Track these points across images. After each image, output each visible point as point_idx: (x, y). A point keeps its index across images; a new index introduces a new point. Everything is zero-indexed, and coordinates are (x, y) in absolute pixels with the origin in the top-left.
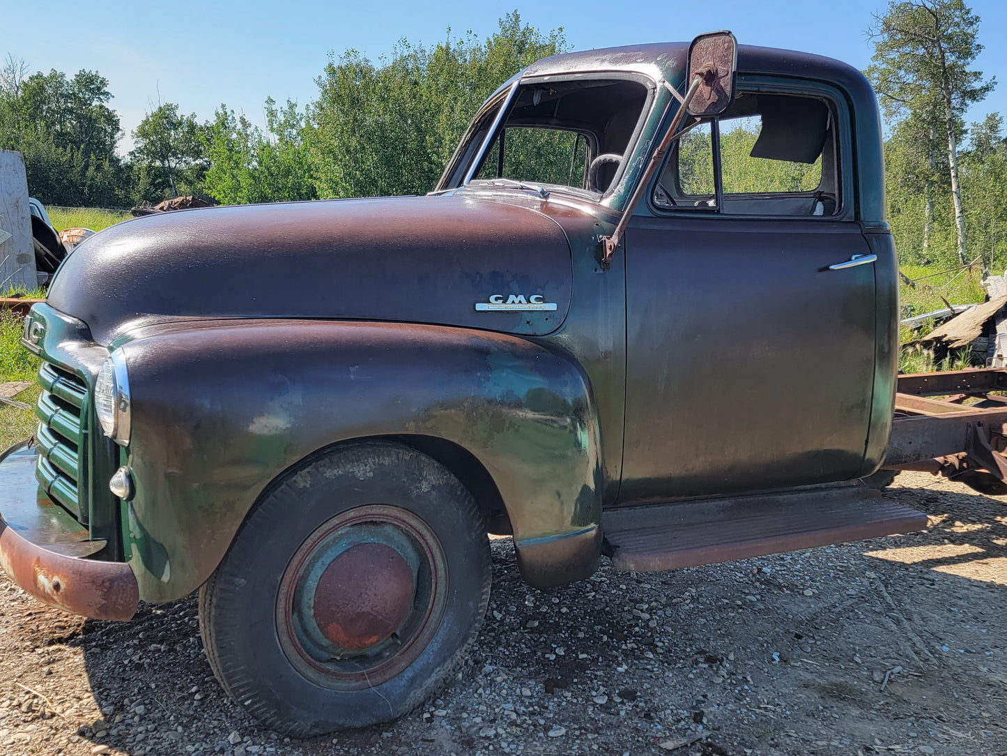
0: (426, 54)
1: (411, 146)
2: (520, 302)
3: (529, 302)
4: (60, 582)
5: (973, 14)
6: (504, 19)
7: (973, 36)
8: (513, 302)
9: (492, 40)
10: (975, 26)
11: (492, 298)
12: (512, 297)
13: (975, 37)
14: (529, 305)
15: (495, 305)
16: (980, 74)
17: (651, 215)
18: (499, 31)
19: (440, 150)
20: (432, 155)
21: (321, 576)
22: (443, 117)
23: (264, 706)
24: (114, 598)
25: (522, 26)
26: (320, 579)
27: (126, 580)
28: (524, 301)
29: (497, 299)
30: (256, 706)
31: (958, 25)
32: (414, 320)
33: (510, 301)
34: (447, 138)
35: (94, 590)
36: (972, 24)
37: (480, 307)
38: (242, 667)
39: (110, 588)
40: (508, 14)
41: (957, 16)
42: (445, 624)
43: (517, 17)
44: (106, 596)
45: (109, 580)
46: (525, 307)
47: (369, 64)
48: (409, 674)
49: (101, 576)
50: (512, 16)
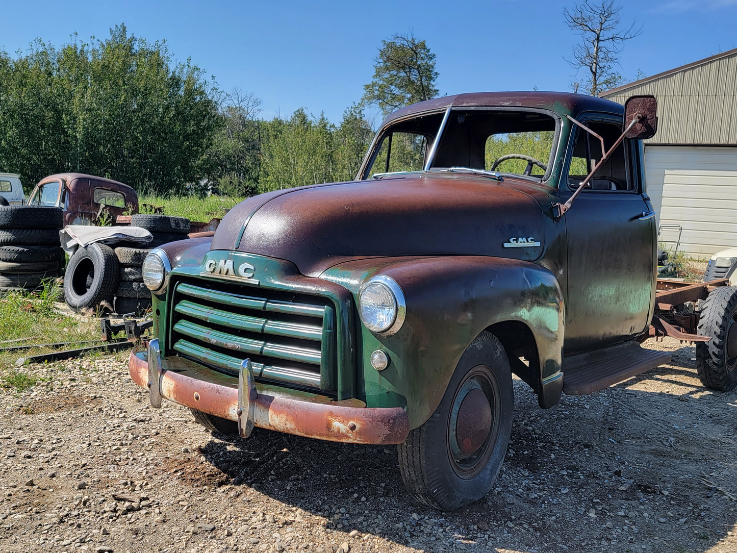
0: (55, 51)
1: (49, 121)
2: (524, 242)
3: (528, 242)
4: (355, 424)
5: (431, 52)
6: (114, 29)
7: (433, 67)
8: (521, 242)
9: (105, 44)
10: (433, 60)
11: (511, 240)
12: (520, 239)
13: (434, 67)
14: (528, 243)
15: (513, 244)
16: (438, 91)
17: (570, 191)
18: (110, 38)
19: (75, 126)
20: (68, 130)
21: (459, 410)
22: (76, 101)
23: (443, 492)
24: (396, 430)
25: (129, 36)
26: (458, 412)
27: (403, 417)
28: (526, 241)
29: (514, 240)
30: (439, 492)
31: (422, 58)
32: (475, 254)
33: (519, 242)
34: (81, 117)
35: (383, 426)
36: (431, 59)
37: (506, 245)
38: (437, 469)
39: (393, 424)
40: (117, 26)
41: (422, 53)
42: (501, 435)
43: (124, 29)
44: (391, 429)
45: (393, 418)
46: (526, 245)
47: (8, 56)
48: (489, 467)
49: (388, 417)
50: (120, 27)
